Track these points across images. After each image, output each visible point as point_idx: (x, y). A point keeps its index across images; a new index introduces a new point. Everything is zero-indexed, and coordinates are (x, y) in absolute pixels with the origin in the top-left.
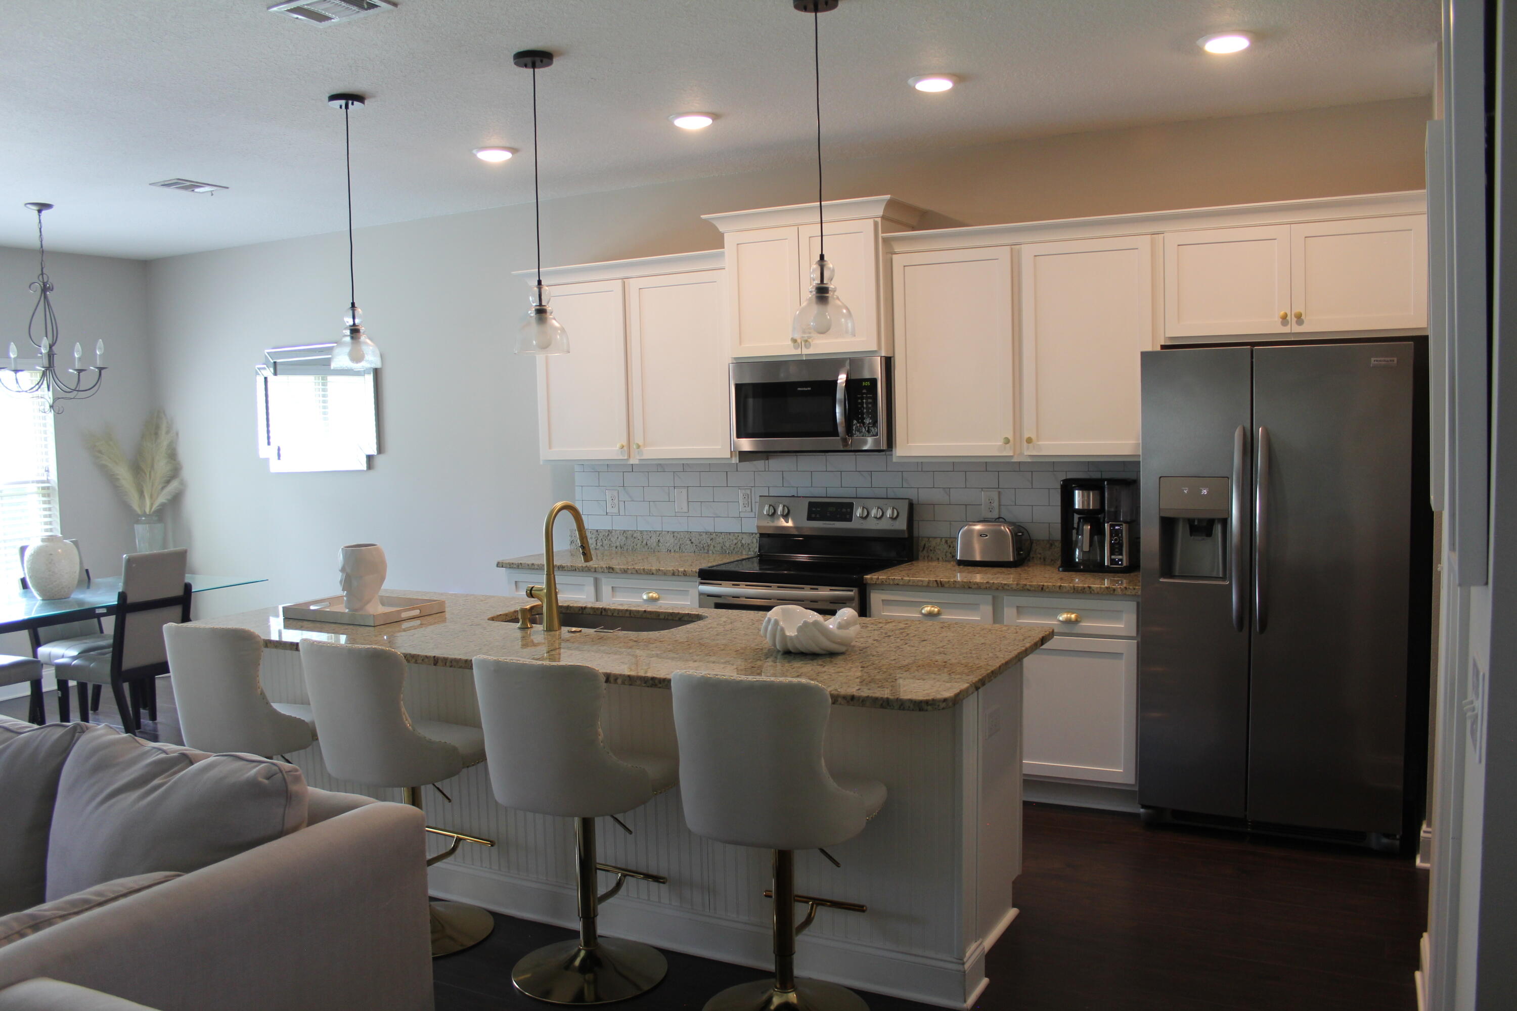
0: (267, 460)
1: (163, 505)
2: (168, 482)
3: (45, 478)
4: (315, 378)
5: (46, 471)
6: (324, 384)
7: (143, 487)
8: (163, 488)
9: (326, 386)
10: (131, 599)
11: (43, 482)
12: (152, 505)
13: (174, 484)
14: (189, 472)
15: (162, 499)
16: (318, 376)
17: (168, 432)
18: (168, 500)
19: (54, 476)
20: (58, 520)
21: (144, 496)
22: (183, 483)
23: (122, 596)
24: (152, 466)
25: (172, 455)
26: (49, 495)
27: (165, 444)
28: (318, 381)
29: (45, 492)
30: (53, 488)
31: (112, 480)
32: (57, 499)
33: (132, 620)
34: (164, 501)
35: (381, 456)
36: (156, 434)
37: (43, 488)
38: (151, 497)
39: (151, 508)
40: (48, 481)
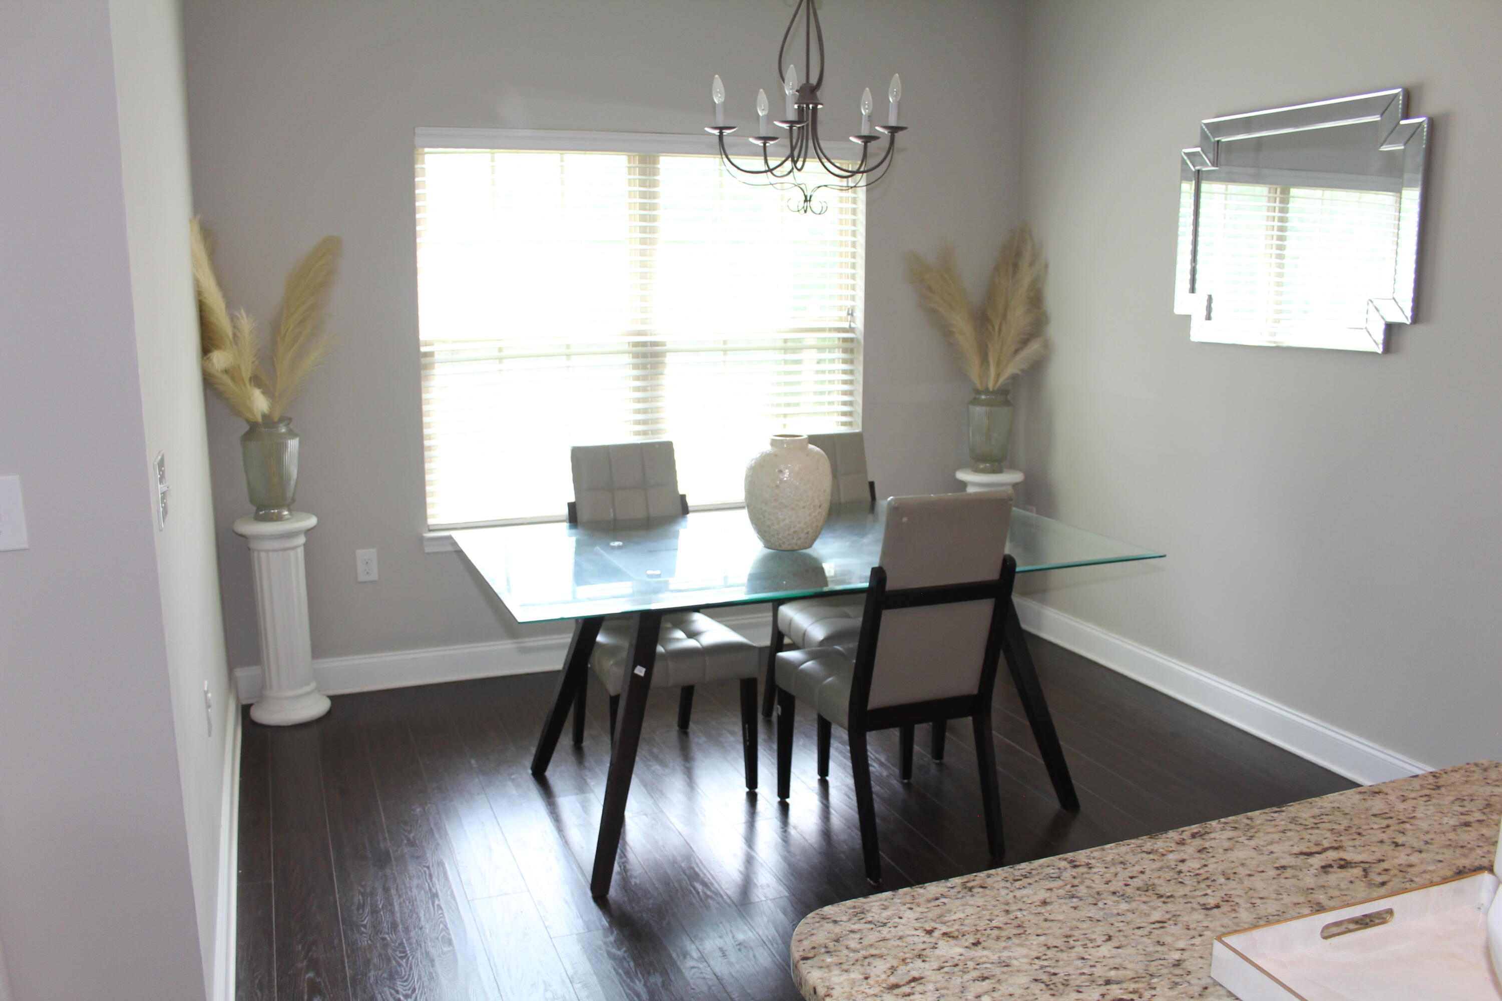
0: (1188, 318)
1: (1014, 378)
2: (1025, 342)
3: (846, 325)
4: (1270, 189)
5: (848, 314)
6: (1285, 201)
7: (987, 346)
8: (1016, 352)
9: (1288, 203)
10: (892, 584)
11: (844, 330)
12: (998, 376)
13: (1034, 347)
14: (1056, 331)
15: (1012, 369)
16: (1275, 186)
17: (1032, 264)
18: (1022, 370)
19: (859, 323)
20: (861, 390)
21: (988, 363)
22: (1047, 345)
23: (878, 575)
24: (1004, 317)
25: (1036, 300)
26: (851, 351)
27: (1026, 282)
28: (1275, 195)
29: (848, 345)
30: (858, 341)
31: (946, 332)
32: (861, 358)
33: (890, 619)
34: (1016, 371)
35: (1420, 328)
36: (1016, 266)
37: (845, 340)
38: (998, 364)
39: (996, 381)
40: (851, 330)
